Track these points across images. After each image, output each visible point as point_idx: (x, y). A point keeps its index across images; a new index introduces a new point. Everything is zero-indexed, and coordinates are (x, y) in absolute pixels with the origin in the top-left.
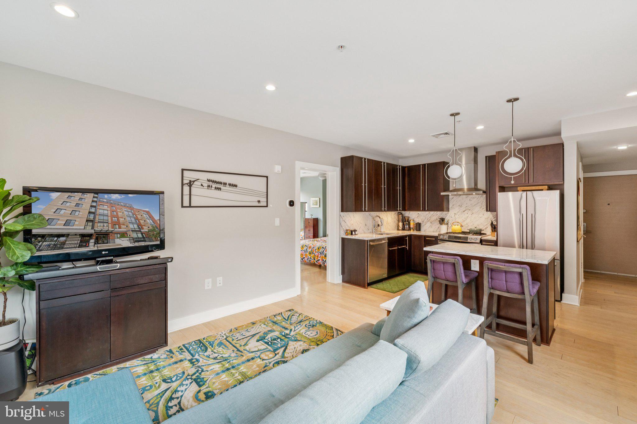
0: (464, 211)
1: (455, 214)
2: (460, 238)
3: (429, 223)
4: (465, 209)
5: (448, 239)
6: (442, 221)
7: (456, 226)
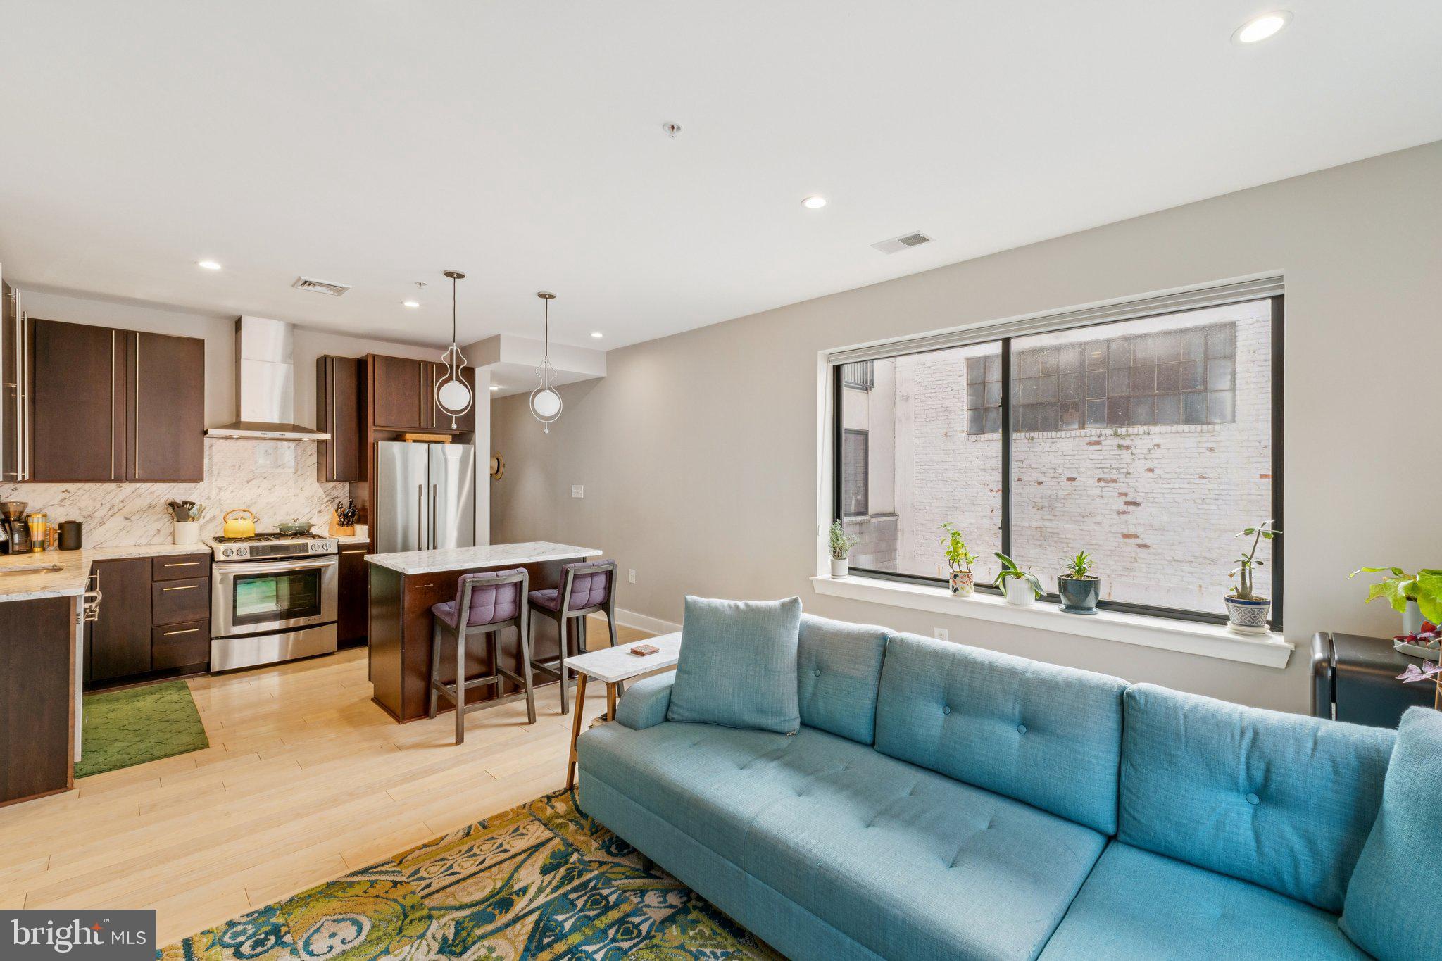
0: (248, 482)
1: (220, 489)
2: (286, 548)
3: (118, 519)
4: (251, 476)
5: (251, 555)
6: (180, 511)
7: (239, 521)
